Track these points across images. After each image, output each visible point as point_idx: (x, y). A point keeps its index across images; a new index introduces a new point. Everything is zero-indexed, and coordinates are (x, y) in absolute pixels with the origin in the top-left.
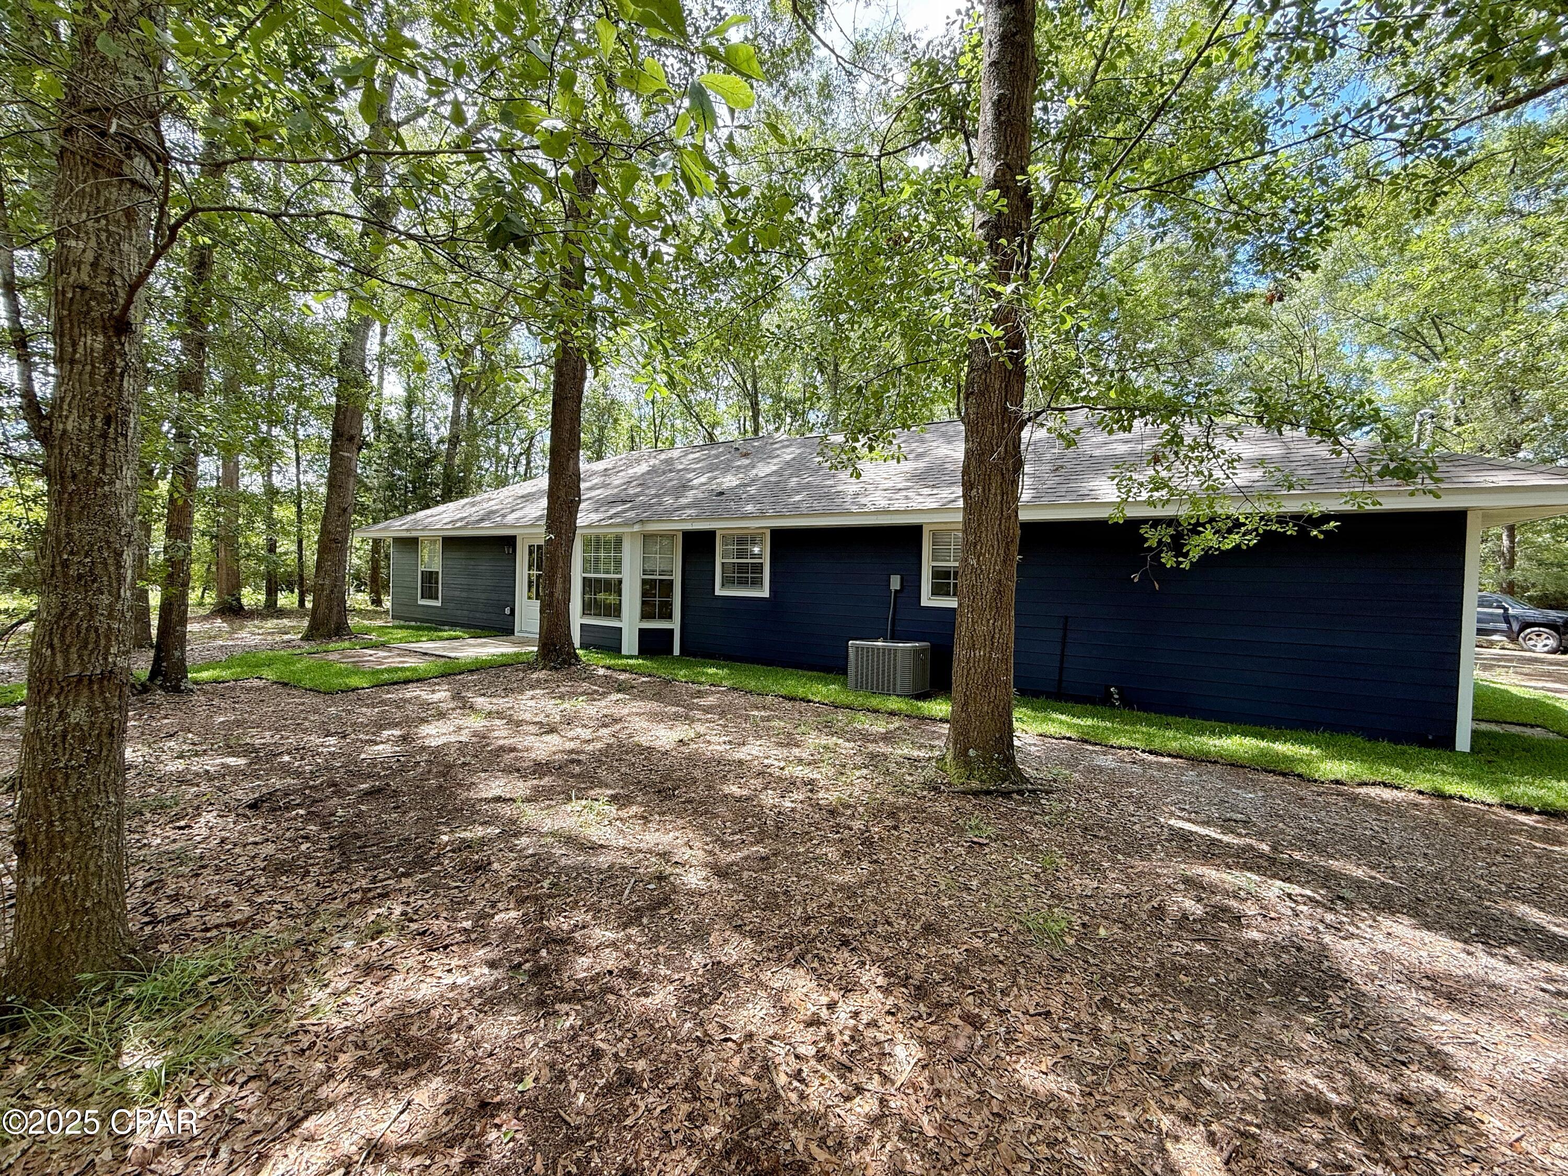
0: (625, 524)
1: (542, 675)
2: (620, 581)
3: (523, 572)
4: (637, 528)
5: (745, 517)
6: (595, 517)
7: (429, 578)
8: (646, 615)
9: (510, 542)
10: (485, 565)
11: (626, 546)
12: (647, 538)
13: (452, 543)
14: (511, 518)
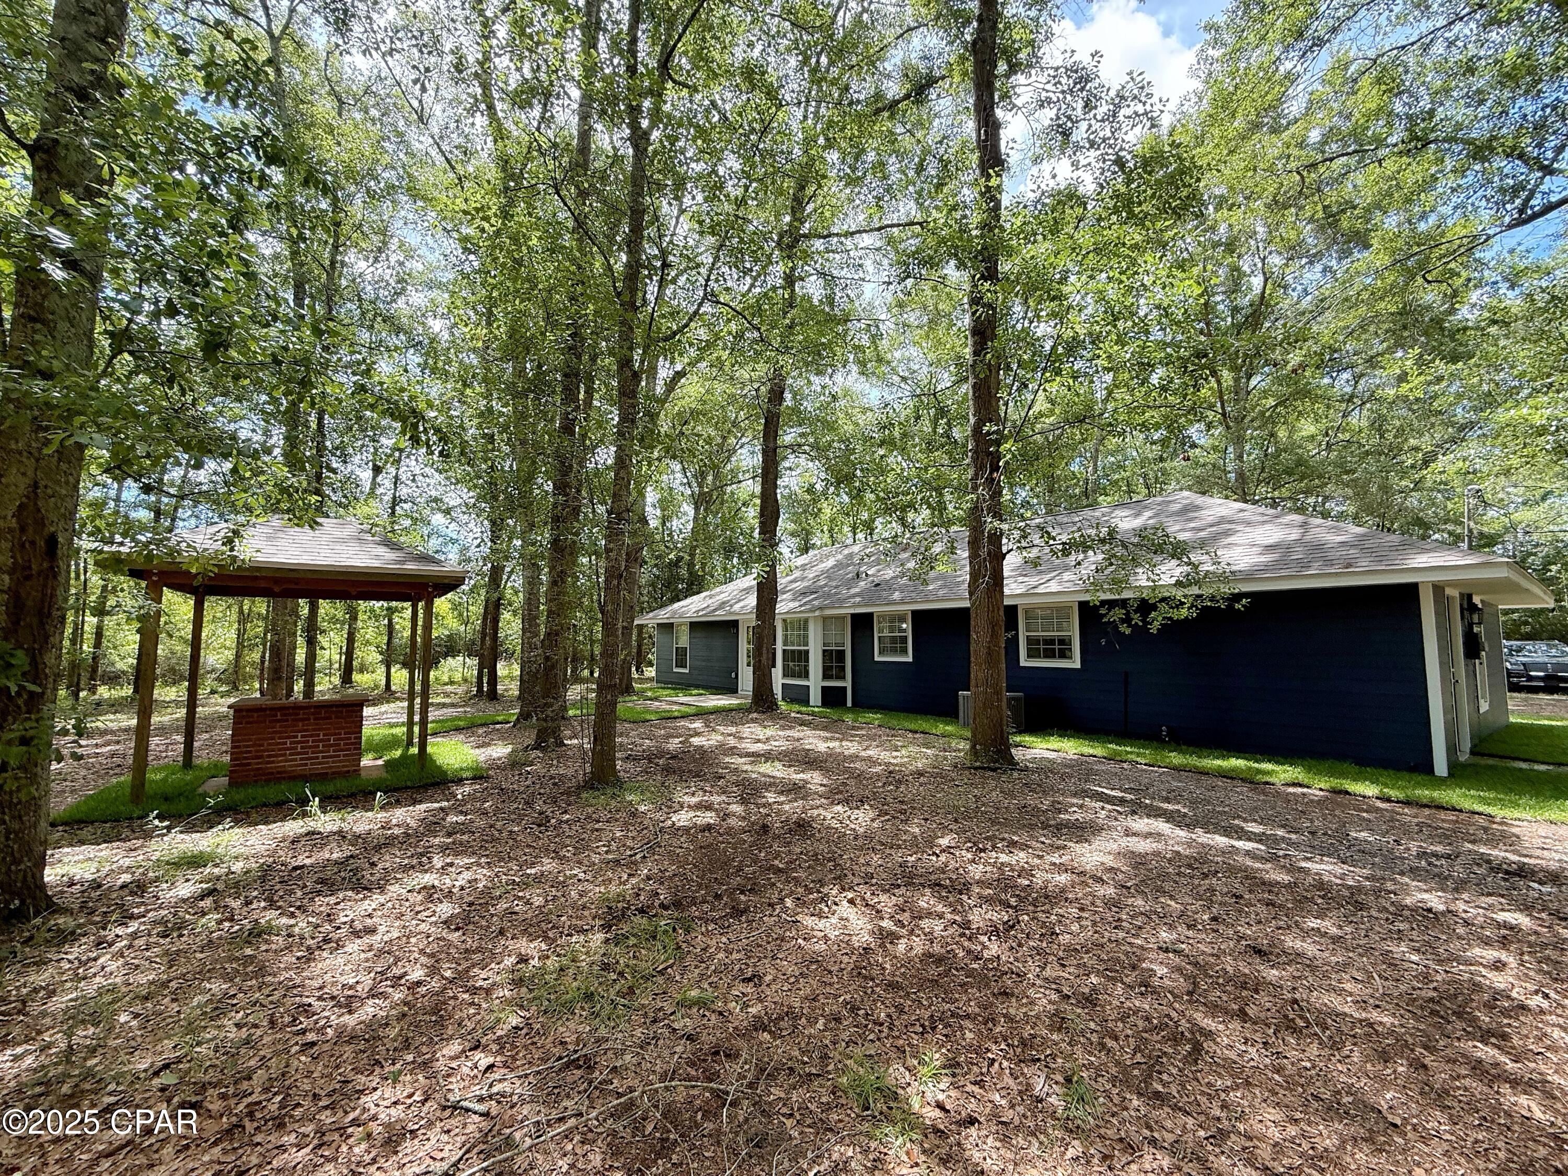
0: (810, 611)
1: (755, 715)
2: (807, 652)
3: (744, 647)
4: (817, 613)
5: (894, 603)
6: (792, 605)
7: (681, 652)
8: (826, 676)
9: (735, 624)
10: (718, 641)
11: (811, 626)
12: (825, 619)
13: (695, 626)
14: (737, 607)
